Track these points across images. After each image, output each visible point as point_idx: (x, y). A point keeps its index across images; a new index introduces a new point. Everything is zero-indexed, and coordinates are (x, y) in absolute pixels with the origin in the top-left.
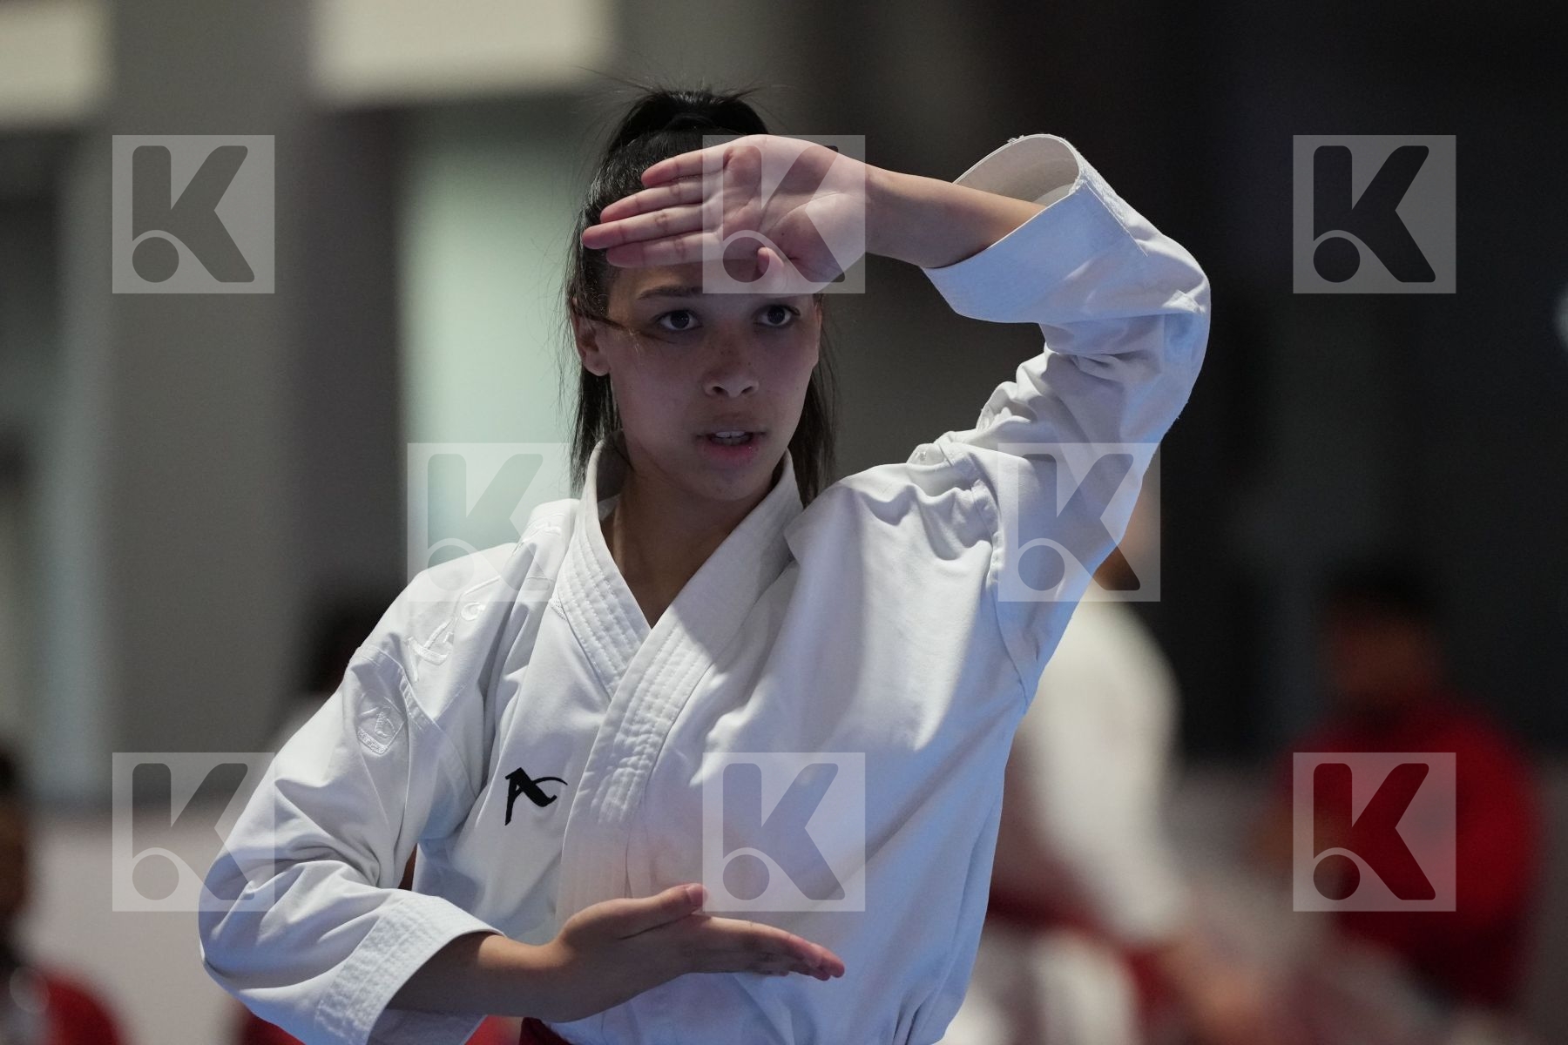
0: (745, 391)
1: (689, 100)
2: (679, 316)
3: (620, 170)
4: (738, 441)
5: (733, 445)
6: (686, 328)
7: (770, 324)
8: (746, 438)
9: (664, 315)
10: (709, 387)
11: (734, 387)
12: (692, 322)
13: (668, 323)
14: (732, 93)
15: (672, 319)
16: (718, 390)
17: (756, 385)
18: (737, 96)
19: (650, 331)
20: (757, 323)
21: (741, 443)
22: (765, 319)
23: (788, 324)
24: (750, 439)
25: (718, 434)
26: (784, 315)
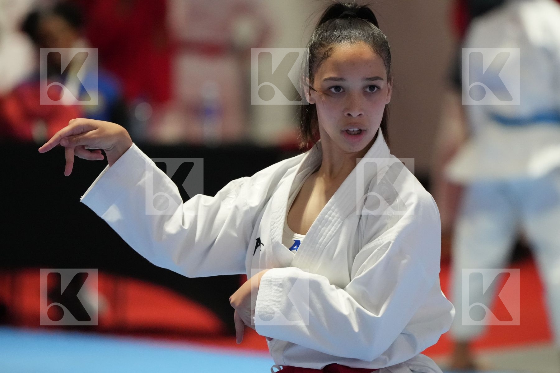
0: (359, 115)
1: (349, 6)
2: (337, 88)
3: (320, 33)
4: (357, 132)
5: (354, 135)
6: (340, 92)
7: (370, 91)
8: (359, 131)
9: (332, 87)
10: (346, 114)
11: (355, 114)
12: (342, 90)
13: (333, 90)
14: (364, 4)
15: (335, 89)
16: (349, 115)
17: (363, 113)
18: (365, 6)
19: (327, 92)
20: (365, 91)
21: (357, 134)
22: (368, 90)
23: (376, 92)
24: (360, 132)
25: (349, 130)
26: (375, 88)
